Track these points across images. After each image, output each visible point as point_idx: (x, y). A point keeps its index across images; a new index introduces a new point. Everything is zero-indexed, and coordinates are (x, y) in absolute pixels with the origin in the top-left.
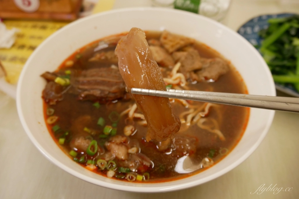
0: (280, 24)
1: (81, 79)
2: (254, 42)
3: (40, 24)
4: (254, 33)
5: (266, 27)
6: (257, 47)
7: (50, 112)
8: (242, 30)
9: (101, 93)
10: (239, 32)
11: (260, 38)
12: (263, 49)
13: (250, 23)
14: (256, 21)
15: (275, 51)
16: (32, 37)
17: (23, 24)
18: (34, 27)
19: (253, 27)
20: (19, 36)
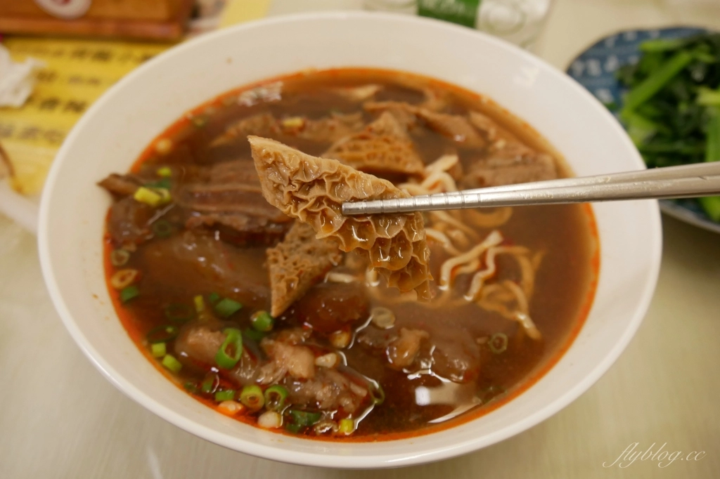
0: (668, 54)
1: (199, 188)
2: (606, 95)
3: (94, 47)
4: (605, 74)
5: (634, 60)
6: (613, 108)
7: (119, 258)
8: (579, 68)
9: (249, 223)
10: (570, 72)
11: (620, 86)
12: (626, 112)
13: (598, 50)
14: (610, 44)
15: (654, 119)
16: (75, 80)
17: (54, 46)
18: (80, 54)
19: (603, 60)
20: (44, 77)
